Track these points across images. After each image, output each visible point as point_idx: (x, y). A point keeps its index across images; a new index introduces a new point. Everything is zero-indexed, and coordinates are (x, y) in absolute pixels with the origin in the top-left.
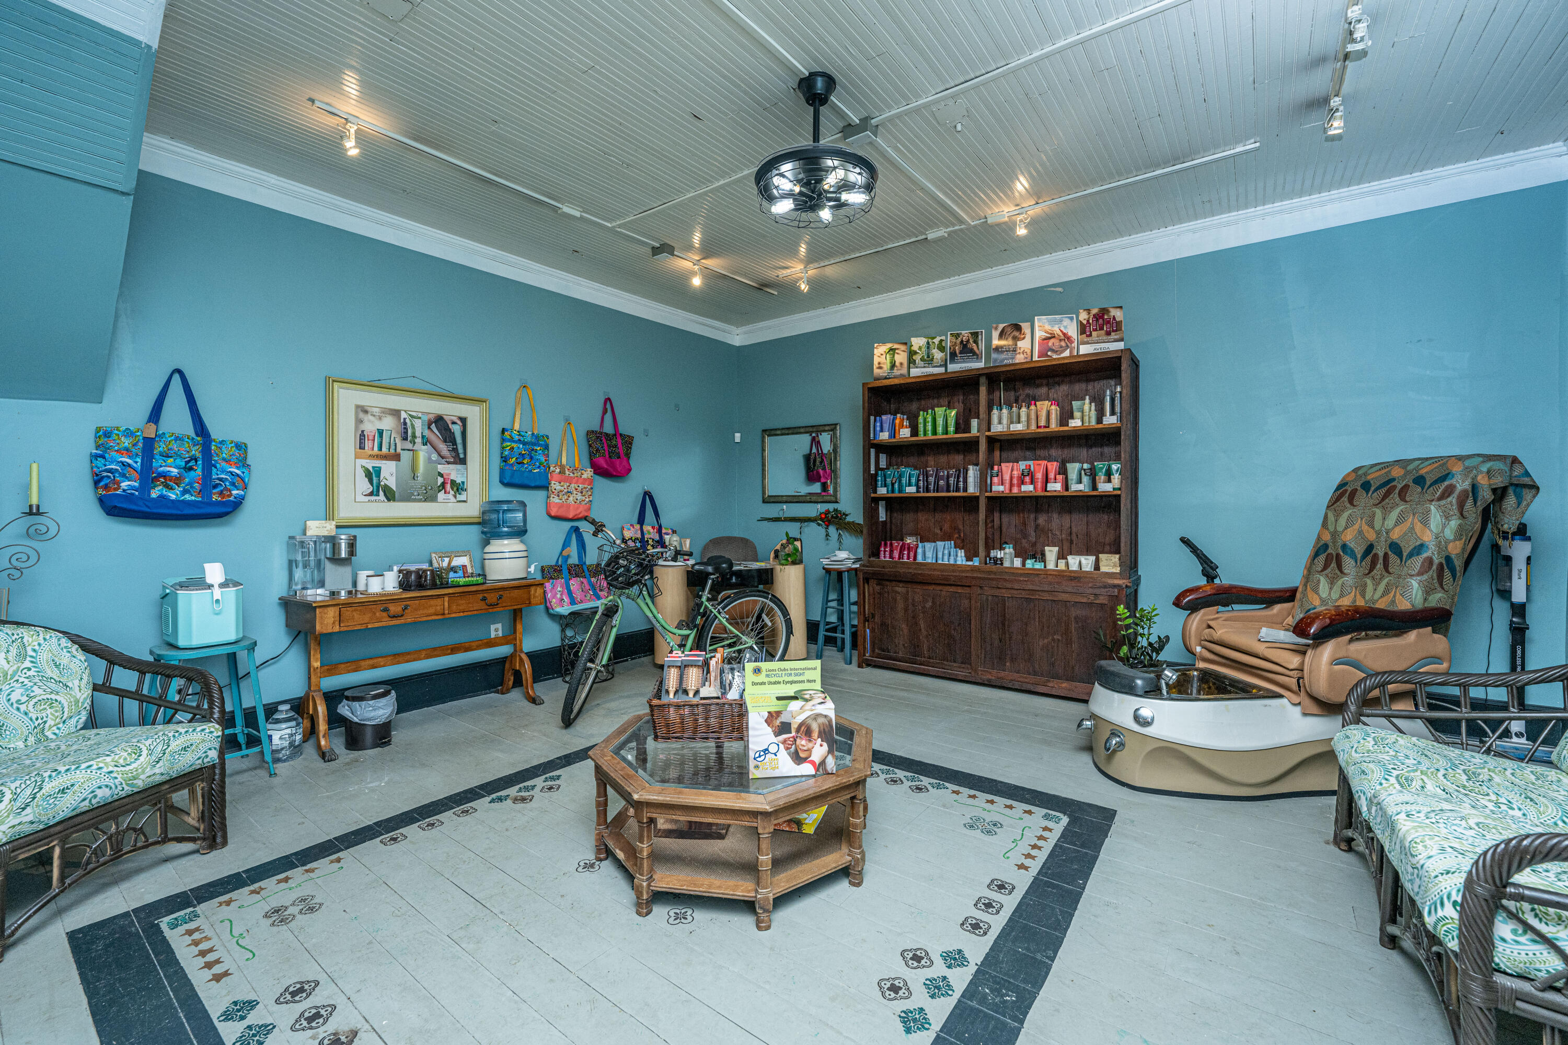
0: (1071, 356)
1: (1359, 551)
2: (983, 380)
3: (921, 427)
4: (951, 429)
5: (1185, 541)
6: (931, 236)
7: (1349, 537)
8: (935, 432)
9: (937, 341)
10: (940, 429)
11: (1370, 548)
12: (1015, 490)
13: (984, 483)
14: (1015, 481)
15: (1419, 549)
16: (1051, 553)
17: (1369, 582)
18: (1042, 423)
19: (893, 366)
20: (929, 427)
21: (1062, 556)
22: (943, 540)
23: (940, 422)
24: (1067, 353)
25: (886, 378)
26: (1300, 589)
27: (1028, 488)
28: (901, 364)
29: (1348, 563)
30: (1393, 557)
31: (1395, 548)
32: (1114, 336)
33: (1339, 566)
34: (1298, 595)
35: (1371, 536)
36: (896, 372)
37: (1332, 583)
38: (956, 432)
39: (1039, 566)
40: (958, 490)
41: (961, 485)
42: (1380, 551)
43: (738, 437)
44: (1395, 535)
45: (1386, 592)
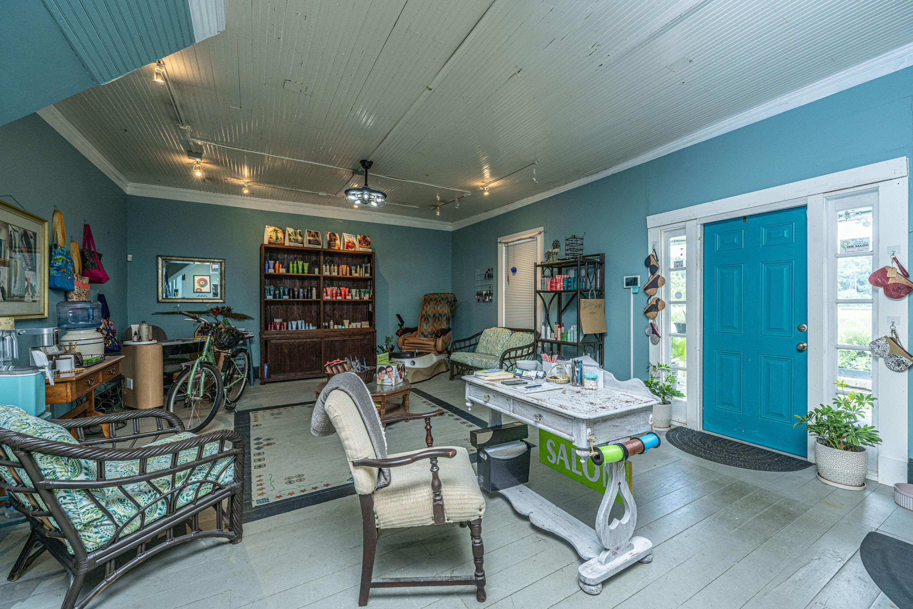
0: (355, 251)
1: (432, 316)
2: (322, 253)
3: (291, 269)
4: (306, 271)
5: (398, 316)
6: (320, 194)
7: (430, 313)
8: (298, 272)
9: (298, 231)
10: (300, 271)
11: (434, 315)
12: (334, 299)
13: (319, 295)
14: (334, 295)
15: (445, 315)
16: (346, 322)
17: (435, 324)
18: (344, 274)
19: (277, 238)
20: (295, 269)
21: (350, 323)
22: (300, 319)
23: (300, 267)
24: (353, 249)
25: (274, 244)
26: (419, 327)
27: (339, 298)
28: (281, 238)
29: (430, 319)
30: (440, 317)
31: (440, 315)
32: (369, 247)
33: (428, 320)
34: (419, 329)
35: (435, 312)
36: (279, 242)
37: (426, 325)
38: (308, 273)
39: (343, 327)
40: (308, 298)
41: (309, 295)
42: (437, 316)
43: (130, 257)
44: (440, 312)
45: (440, 325)
